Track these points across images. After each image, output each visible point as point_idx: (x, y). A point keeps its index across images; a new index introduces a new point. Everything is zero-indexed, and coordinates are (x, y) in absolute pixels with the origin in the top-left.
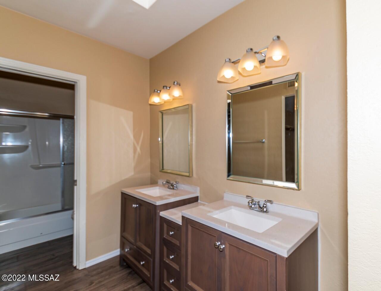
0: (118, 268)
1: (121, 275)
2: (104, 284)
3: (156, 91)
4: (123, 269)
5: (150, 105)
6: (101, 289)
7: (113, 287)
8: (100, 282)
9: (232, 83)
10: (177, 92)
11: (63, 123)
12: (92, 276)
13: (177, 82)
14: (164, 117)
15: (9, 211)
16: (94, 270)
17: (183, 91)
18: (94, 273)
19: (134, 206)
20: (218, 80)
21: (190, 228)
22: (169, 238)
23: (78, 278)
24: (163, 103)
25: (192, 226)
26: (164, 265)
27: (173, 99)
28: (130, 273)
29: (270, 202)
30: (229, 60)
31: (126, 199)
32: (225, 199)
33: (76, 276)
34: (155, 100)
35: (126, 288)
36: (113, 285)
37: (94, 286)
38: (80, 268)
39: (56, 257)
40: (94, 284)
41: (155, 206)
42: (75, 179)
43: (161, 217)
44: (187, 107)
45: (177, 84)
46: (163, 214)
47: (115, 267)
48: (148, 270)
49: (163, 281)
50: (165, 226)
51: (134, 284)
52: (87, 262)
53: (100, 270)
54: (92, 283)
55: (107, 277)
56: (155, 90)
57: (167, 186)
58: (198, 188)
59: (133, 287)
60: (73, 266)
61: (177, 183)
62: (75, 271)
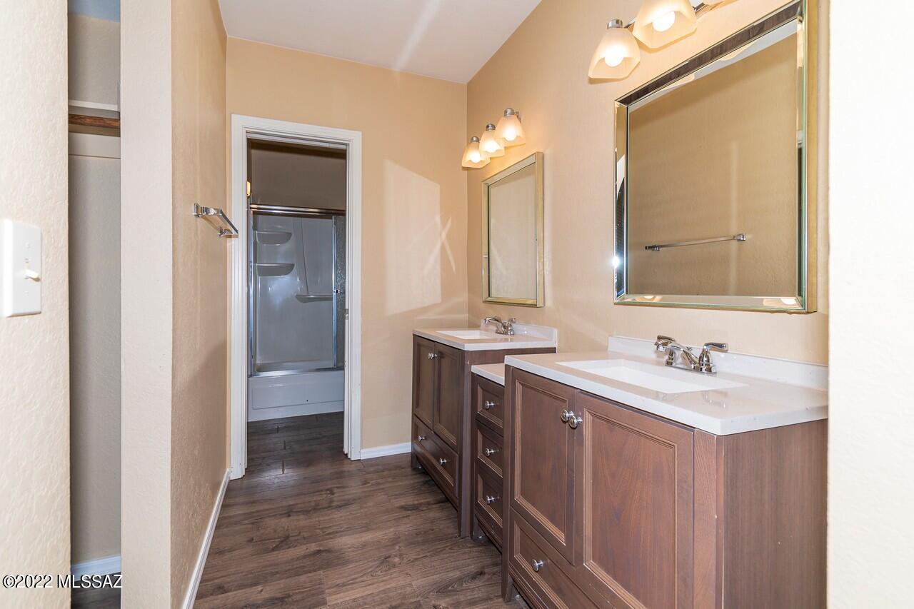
0: (409, 470)
1: (412, 482)
2: (383, 488)
3: (475, 139)
4: (416, 474)
5: (465, 169)
6: (379, 494)
7: (396, 495)
8: (378, 484)
9: (626, 78)
10: (511, 130)
11: (335, 224)
12: (368, 473)
13: (512, 110)
14: (492, 190)
15: (268, 364)
16: (372, 466)
17: (524, 129)
18: (372, 469)
19: (431, 355)
20: (591, 75)
21: (519, 387)
22: (486, 415)
23: (348, 471)
24: (489, 161)
25: (522, 384)
26: (478, 468)
27: (506, 148)
28: (426, 483)
29: (719, 347)
30: (617, 22)
31: (421, 344)
32: (609, 349)
33: (346, 468)
34: (474, 157)
35: (416, 502)
36: (397, 493)
37: (368, 487)
38: (353, 459)
39: (324, 437)
40: (369, 485)
41: (463, 352)
42: (347, 308)
43: (472, 373)
44: (532, 160)
45: (512, 113)
46: (477, 369)
47: (403, 468)
48: (453, 476)
49: (477, 500)
50: (480, 391)
51: (430, 499)
52: (363, 451)
53: (380, 467)
54: (365, 483)
55: (390, 480)
56: (472, 139)
57: (495, 328)
58: (556, 331)
59: (429, 504)
60: (343, 452)
61: (514, 323)
62: (346, 461)
